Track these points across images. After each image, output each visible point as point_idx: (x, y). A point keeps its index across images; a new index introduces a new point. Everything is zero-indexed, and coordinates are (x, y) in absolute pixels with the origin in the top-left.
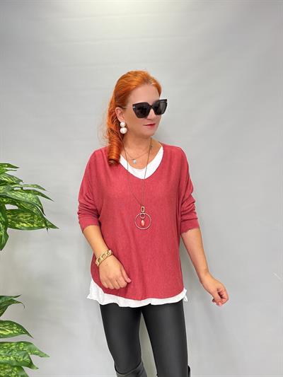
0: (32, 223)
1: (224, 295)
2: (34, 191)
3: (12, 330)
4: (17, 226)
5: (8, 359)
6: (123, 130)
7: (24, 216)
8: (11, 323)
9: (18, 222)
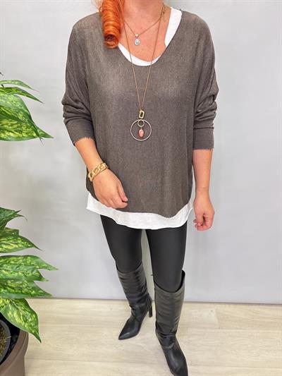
0: (21, 132)
2: (17, 89)
3: (18, 244)
4: (3, 136)
7: (10, 123)
8: (15, 237)
9: (3, 130)
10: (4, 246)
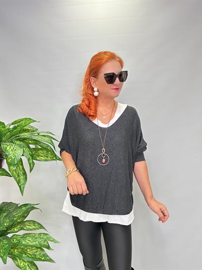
0: (47, 157)
1: (166, 213)
2: (48, 136)
3: (35, 226)
4: (38, 158)
5: (35, 243)
6: (96, 94)
7: (42, 152)
8: (34, 222)
9: (39, 156)
10: (27, 227)
